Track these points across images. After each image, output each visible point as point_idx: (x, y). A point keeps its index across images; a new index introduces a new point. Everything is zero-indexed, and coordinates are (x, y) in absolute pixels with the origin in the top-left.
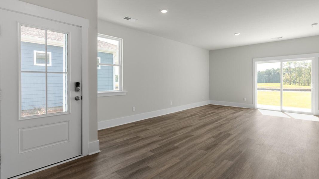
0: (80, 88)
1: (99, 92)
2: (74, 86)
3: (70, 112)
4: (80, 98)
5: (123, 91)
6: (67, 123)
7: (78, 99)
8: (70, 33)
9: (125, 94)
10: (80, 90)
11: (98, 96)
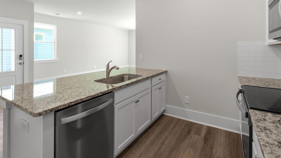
0: (22, 58)
1: (35, 60)
2: (19, 57)
3: (16, 71)
4: (22, 63)
5: (56, 59)
6: (14, 77)
7: (21, 64)
8: (17, 29)
9: (58, 61)
10: (23, 59)
11: (34, 63)
